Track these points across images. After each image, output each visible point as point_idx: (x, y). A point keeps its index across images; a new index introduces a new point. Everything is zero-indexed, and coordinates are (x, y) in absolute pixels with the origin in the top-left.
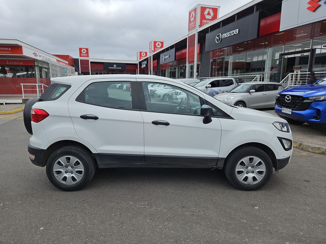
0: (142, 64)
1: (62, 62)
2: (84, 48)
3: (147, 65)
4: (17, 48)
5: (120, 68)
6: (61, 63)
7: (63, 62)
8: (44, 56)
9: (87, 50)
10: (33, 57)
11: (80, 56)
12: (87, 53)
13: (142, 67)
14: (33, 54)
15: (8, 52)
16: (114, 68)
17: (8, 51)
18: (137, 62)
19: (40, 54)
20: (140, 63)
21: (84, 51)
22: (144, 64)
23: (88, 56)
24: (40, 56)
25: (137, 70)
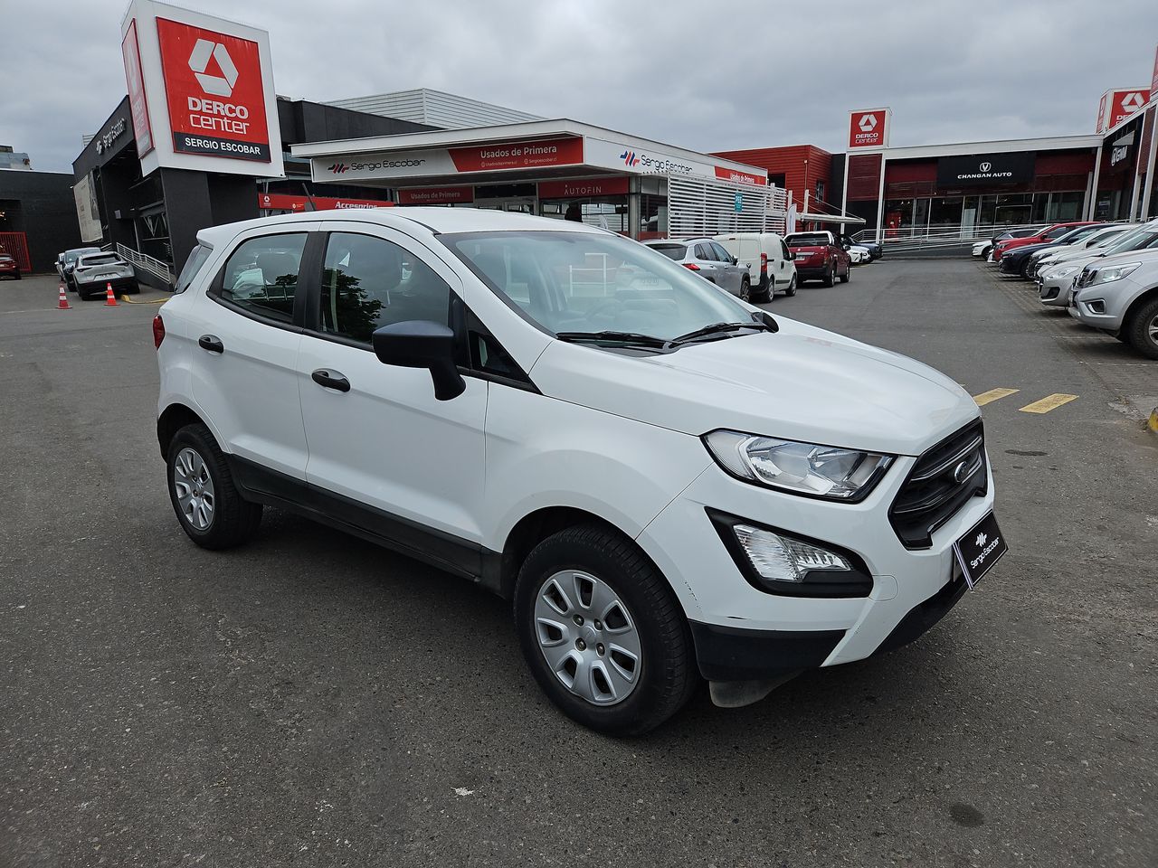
0: (1116, 149)
1: (741, 174)
2: (870, 113)
3: (1133, 150)
4: (570, 144)
5: (1009, 174)
6: (735, 178)
7: (744, 174)
8: (663, 159)
9: (880, 116)
10: (622, 166)
11: (853, 144)
12: (879, 128)
13: (1113, 161)
14: (622, 156)
15: (551, 160)
16: (979, 176)
17: (551, 155)
18: (1096, 142)
19: (649, 156)
20: (1109, 144)
21: (868, 123)
22: (1121, 147)
23: (880, 142)
24: (648, 162)
25: (1090, 174)
